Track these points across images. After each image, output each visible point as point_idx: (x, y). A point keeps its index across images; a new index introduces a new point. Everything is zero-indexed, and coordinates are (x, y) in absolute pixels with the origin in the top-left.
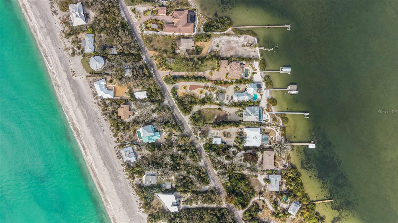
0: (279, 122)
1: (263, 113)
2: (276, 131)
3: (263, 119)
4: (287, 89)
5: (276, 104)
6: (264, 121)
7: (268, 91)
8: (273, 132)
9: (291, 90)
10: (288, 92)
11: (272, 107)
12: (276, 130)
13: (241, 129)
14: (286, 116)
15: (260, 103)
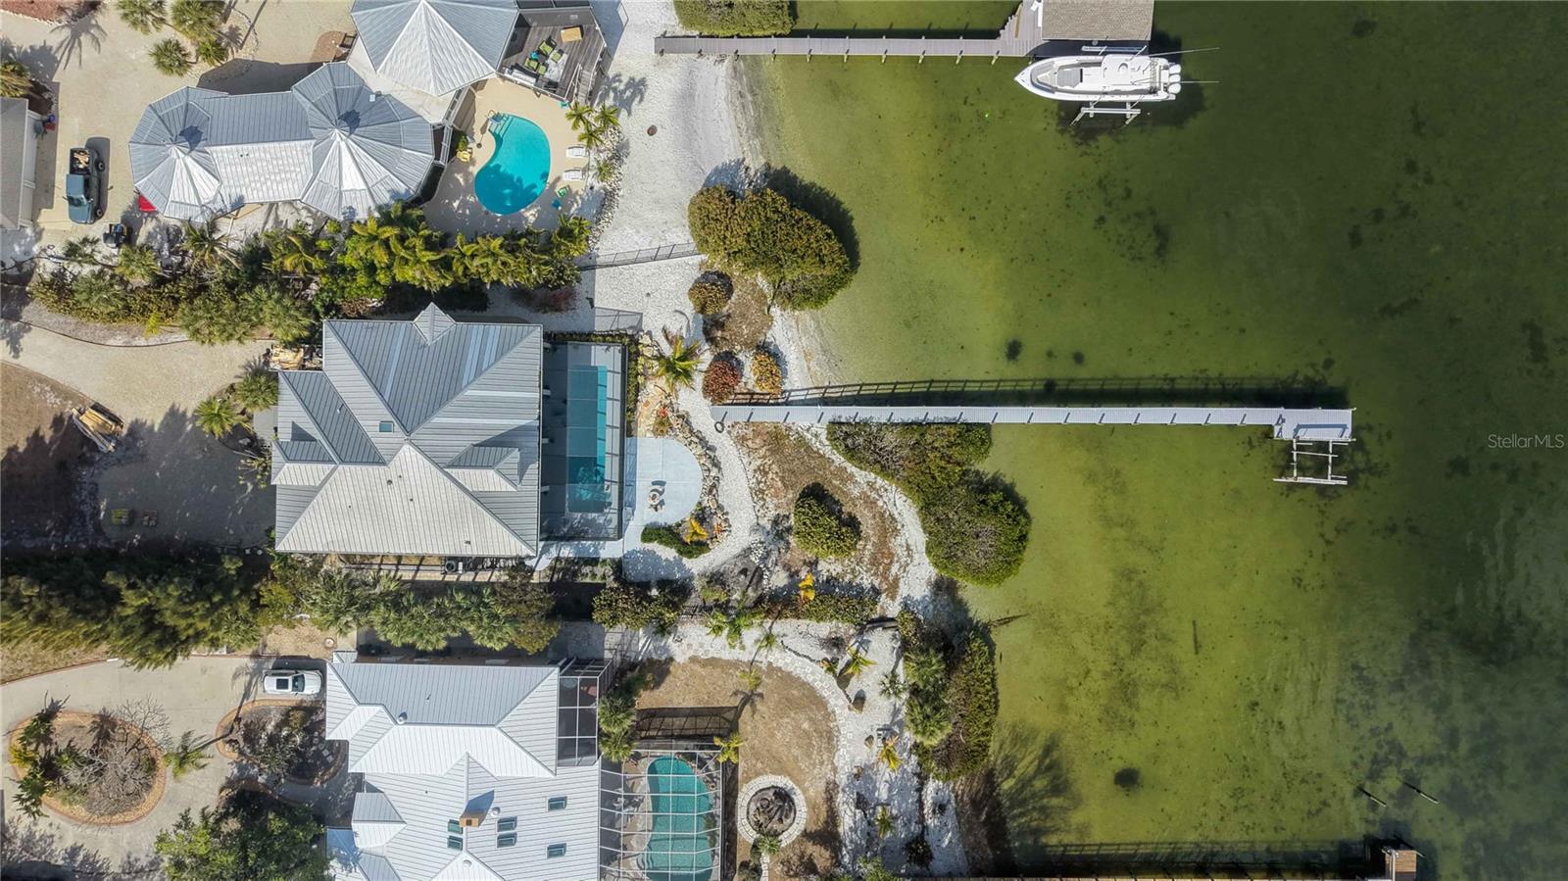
0: (882, 557)
1: (645, 419)
2: (837, 701)
3: (643, 515)
4: (1012, 42)
5: (837, 283)
6: (651, 533)
7: (715, 76)
8: (789, 704)
9: (1072, 47)
10: (1023, 79)
11: (786, 330)
12: (843, 680)
13: (292, 667)
14: (986, 467)
15: (593, 267)
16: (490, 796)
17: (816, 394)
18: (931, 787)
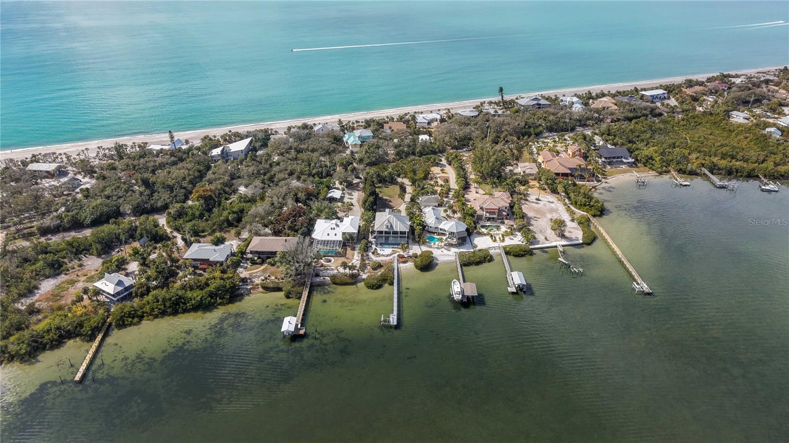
0: (370, 272)
3: (379, 248)
5: (418, 269)
6: (376, 249)
7: (453, 258)
11: (410, 264)
14: (386, 285)
15: (419, 245)
16: (339, 227)
17: (399, 267)
18: (328, 278)
